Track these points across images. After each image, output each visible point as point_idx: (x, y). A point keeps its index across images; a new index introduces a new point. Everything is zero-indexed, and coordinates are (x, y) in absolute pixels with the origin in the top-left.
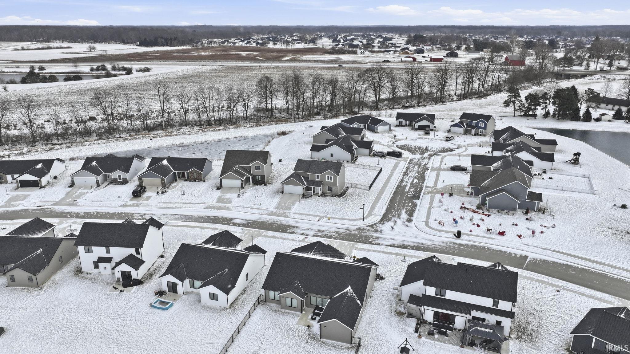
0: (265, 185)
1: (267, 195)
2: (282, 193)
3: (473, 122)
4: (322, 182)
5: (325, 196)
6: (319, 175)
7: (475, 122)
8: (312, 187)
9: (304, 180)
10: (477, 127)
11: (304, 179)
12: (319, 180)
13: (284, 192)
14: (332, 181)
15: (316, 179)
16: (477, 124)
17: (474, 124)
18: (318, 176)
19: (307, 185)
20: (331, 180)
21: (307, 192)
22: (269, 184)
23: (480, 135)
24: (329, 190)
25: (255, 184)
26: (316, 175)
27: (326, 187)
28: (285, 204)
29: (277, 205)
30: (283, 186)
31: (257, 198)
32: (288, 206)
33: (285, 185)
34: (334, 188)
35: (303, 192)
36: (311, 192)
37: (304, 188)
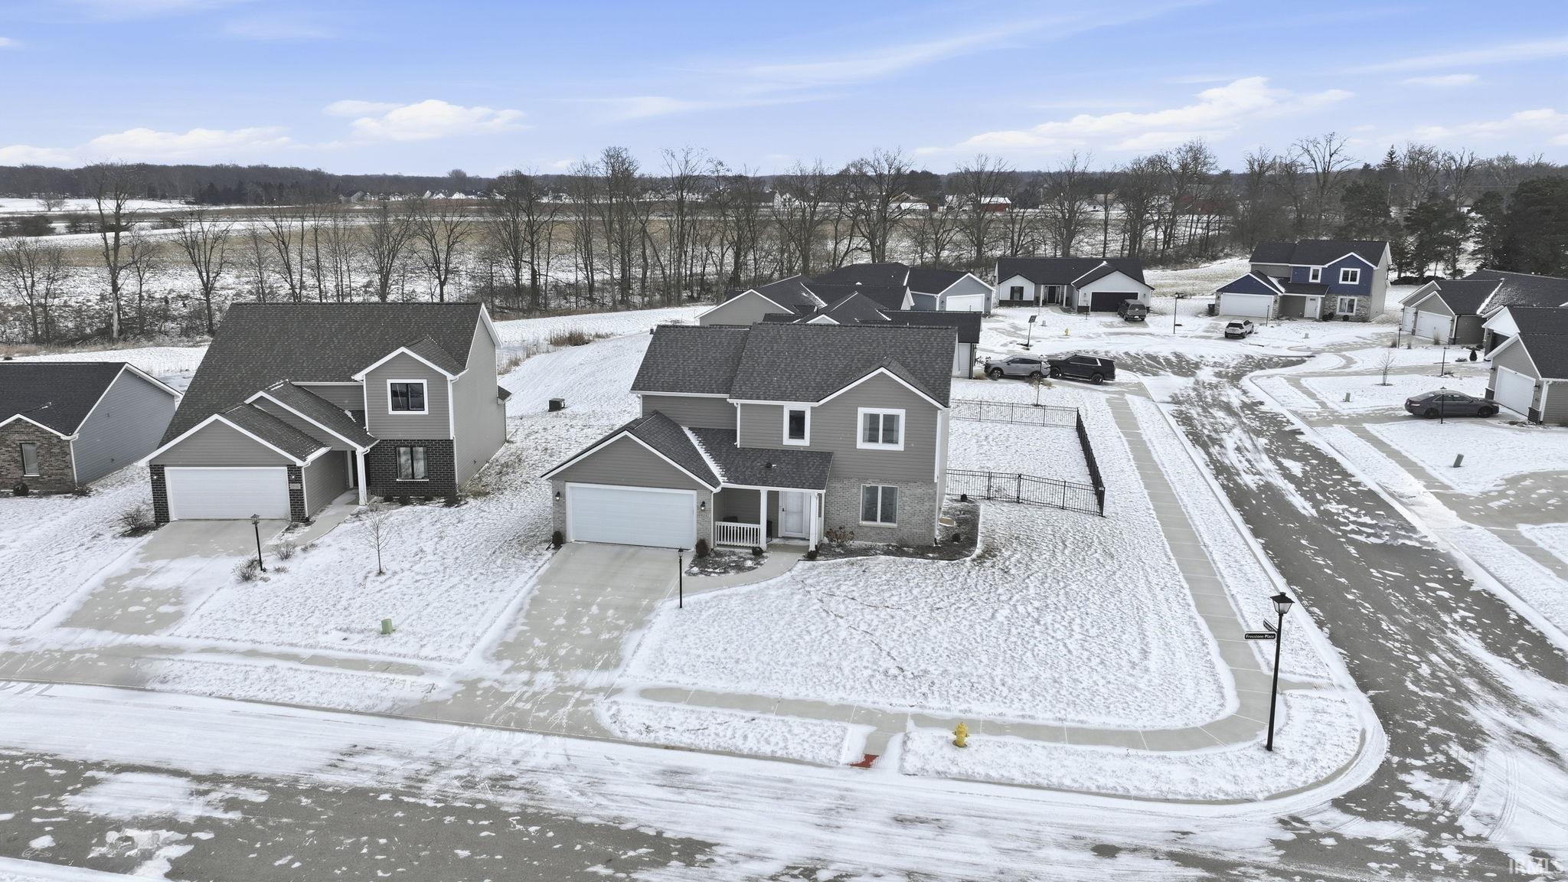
0: (452, 499)
1: (449, 561)
2: (558, 540)
3: (1313, 267)
4: (825, 457)
5: (850, 553)
6: (805, 407)
7: (1319, 268)
8: (764, 490)
9: (701, 451)
10: (1328, 287)
11: (704, 442)
12: (805, 442)
13: (571, 536)
14: (900, 447)
15: (788, 441)
16: (1331, 274)
17: (1315, 277)
18: (797, 420)
19: (724, 483)
20: (890, 438)
21: (724, 533)
22: (477, 495)
23: (1346, 319)
24: (870, 516)
25: (388, 499)
26: (789, 406)
27: (855, 491)
28: (573, 617)
29: (510, 626)
30: (558, 494)
31: (374, 584)
32: (596, 634)
33: (568, 485)
34: (907, 492)
35: (698, 530)
36: (755, 526)
37: (703, 504)
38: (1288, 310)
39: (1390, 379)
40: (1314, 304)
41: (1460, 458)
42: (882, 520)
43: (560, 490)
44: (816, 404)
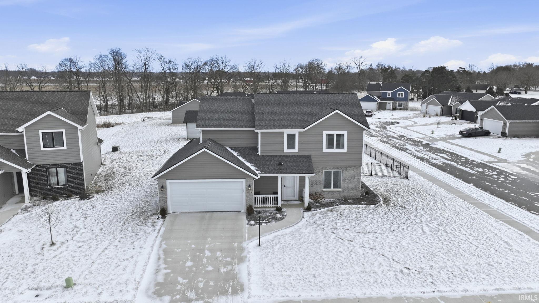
0: (84, 196)
2: (163, 213)
3: (388, 92)
4: (308, 158)
6: (296, 132)
7: (390, 92)
9: (240, 158)
12: (296, 151)
13: (170, 210)
14: (345, 150)
15: (286, 151)
16: (394, 94)
17: (389, 95)
18: (291, 138)
19: (260, 175)
20: (340, 145)
25: (44, 198)
27: (320, 174)
28: (197, 260)
29: (157, 271)
30: (162, 187)
31: (49, 253)
32: (217, 270)
33: (168, 181)
34: (347, 173)
35: (246, 200)
36: (275, 196)
37: (249, 186)
38: (381, 107)
39: (440, 126)
40: (389, 104)
41: (500, 149)
42: (334, 188)
43: (163, 185)
44: (302, 130)
